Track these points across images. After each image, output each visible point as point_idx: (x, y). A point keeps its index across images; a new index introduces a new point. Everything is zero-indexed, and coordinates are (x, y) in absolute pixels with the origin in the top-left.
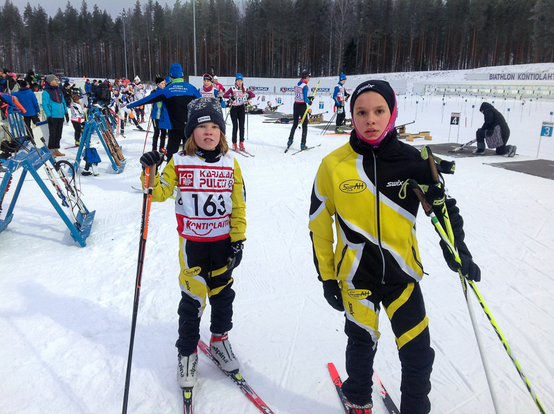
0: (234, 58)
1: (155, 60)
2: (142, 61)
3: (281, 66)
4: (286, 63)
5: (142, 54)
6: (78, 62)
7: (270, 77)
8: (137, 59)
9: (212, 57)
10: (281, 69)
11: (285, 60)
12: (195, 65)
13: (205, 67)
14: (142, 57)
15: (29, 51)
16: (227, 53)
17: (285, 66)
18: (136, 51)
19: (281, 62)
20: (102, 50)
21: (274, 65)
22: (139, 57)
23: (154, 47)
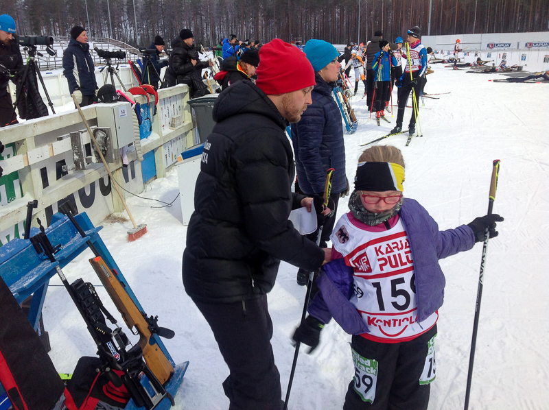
0: (472, 13)
1: (387, 22)
2: (375, 24)
3: (528, 19)
4: (534, 15)
5: (375, 17)
6: (315, 30)
7: (514, 31)
8: (370, 23)
9: (448, 14)
10: (527, 22)
11: (534, 12)
12: (429, 24)
13: (439, 26)
14: (375, 20)
15: (273, 22)
16: (465, 9)
17: (533, 19)
18: (370, 14)
19: (528, 14)
20: (337, 16)
21: (519, 18)
22: (372, 20)
23: (387, 9)
